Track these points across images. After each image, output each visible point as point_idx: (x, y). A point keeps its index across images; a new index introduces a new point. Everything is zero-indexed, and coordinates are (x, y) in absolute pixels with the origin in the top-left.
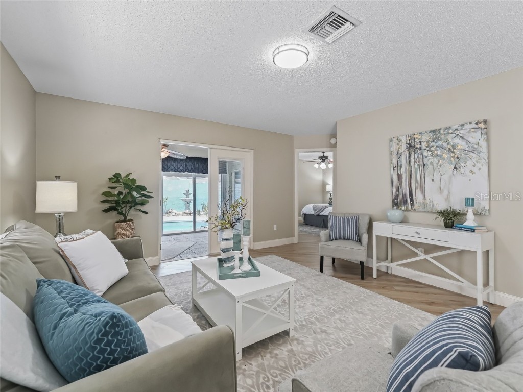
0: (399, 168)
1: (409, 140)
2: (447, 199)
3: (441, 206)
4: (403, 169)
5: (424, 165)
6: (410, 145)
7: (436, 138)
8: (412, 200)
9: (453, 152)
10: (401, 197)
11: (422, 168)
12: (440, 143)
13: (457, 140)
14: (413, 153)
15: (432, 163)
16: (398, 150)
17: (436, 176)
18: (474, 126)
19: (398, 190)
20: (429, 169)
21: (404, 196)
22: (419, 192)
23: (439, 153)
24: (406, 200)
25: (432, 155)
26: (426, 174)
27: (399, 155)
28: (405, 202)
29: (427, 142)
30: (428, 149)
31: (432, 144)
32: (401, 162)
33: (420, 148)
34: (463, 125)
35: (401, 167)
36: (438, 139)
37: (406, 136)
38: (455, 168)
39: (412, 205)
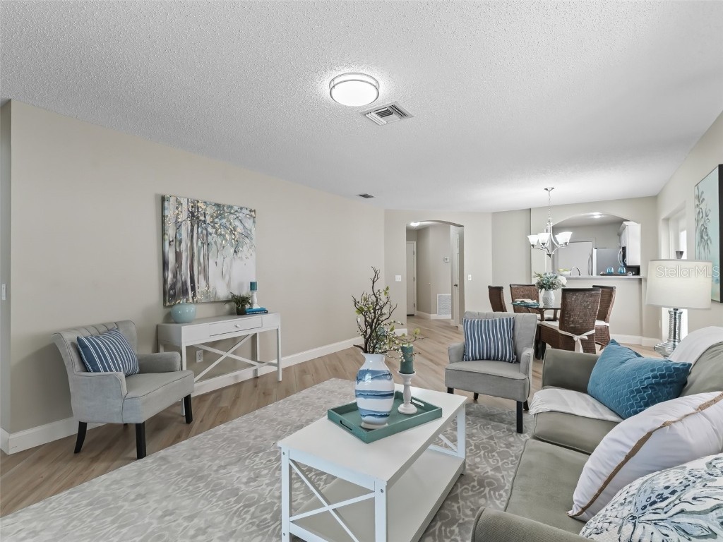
0: (178, 243)
1: (192, 207)
2: (228, 285)
3: (223, 293)
4: (183, 245)
5: (208, 244)
6: (192, 213)
7: (220, 214)
8: (193, 288)
9: (234, 234)
10: (179, 285)
11: (206, 247)
12: (224, 221)
13: (237, 223)
14: (196, 226)
15: (215, 242)
16: (177, 218)
17: (220, 259)
18: (248, 212)
19: (175, 276)
20: (213, 248)
21: (184, 284)
22: (201, 277)
23: (222, 233)
24: (187, 289)
25: (216, 233)
26: (210, 255)
27: (178, 225)
28: (185, 292)
29: (212, 216)
30: (212, 224)
31: (216, 220)
32: (181, 235)
33: (205, 222)
34: (241, 208)
35: (180, 242)
36: (221, 216)
37: (188, 200)
38: (235, 251)
39: (194, 295)
